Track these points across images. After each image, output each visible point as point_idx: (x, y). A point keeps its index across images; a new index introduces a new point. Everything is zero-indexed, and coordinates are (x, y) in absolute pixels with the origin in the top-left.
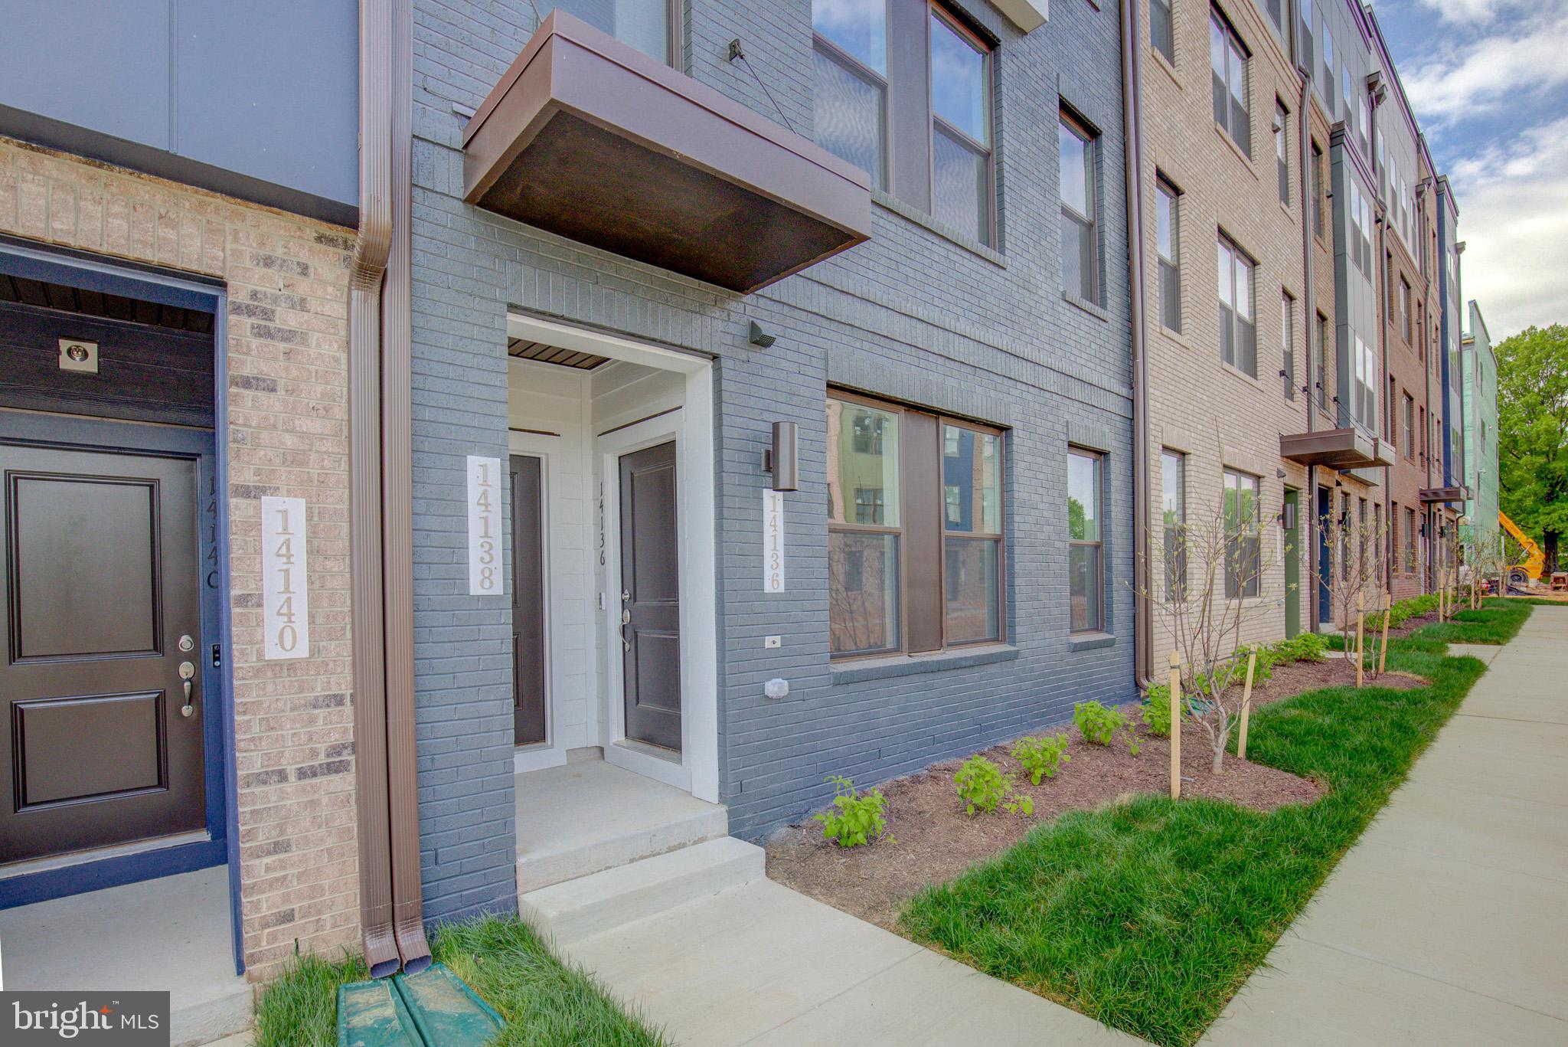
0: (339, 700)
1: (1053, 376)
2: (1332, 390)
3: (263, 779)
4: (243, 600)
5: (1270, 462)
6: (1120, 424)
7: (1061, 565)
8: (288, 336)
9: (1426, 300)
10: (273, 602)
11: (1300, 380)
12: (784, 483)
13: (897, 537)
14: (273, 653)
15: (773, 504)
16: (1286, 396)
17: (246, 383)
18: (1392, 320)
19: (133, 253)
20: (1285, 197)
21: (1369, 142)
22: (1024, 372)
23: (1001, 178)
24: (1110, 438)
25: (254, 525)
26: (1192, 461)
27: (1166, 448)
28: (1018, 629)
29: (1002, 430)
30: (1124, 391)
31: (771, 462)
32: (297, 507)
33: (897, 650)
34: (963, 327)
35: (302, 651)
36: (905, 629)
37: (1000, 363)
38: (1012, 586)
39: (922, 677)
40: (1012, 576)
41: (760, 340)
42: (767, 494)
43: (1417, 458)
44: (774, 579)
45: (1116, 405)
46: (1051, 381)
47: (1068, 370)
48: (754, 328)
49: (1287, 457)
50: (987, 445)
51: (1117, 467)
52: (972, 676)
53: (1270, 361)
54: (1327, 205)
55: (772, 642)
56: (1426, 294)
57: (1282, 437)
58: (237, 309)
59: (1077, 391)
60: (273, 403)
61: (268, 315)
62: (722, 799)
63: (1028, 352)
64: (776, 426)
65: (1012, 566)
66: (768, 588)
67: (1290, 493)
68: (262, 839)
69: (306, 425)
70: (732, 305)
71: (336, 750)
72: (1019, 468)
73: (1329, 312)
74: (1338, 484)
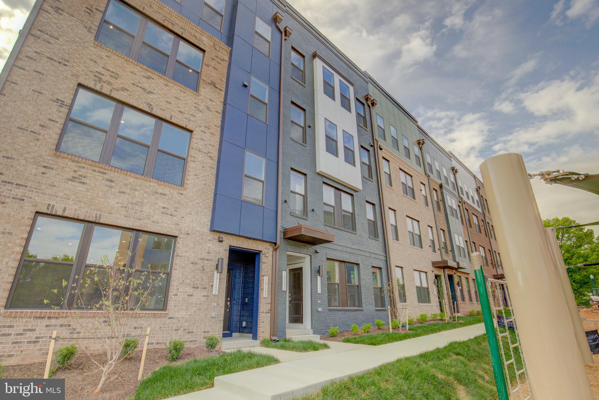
0: (269, 303)
1: (368, 253)
2: (449, 248)
3: (262, 312)
4: (262, 289)
5: (429, 268)
6: (384, 262)
7: (372, 291)
8: (267, 257)
9: (485, 219)
10: (264, 289)
11: (437, 247)
12: (321, 275)
13: (338, 285)
14: (264, 296)
15: (319, 278)
16: (433, 251)
17: (264, 263)
18: (471, 227)
19: (256, 249)
20: (427, 205)
21: (455, 184)
22: (362, 253)
23: (355, 218)
24: (382, 265)
25: (263, 280)
26: (404, 269)
27: (396, 266)
28: (363, 305)
29: (358, 264)
30: (384, 255)
31: (319, 272)
32: (267, 277)
33: (339, 306)
34: (349, 246)
35: (267, 296)
36: (340, 302)
37: (357, 252)
38: (361, 295)
39: (344, 312)
40: (361, 294)
41: (316, 252)
42: (318, 277)
43: (490, 266)
44: (319, 291)
45: (384, 258)
46: (368, 254)
47: (371, 251)
48: (316, 251)
49: (436, 267)
50: (356, 267)
51: (384, 271)
52: (354, 313)
53: (426, 243)
54: (441, 203)
55: (319, 302)
56: (485, 217)
57: (432, 262)
58: (263, 254)
59: (373, 256)
60: (266, 265)
61: (266, 255)
62: (312, 328)
63: (362, 249)
64: (320, 266)
65: (361, 291)
66: (318, 292)
67: (437, 277)
68: (262, 321)
69: (268, 267)
70: (313, 247)
71: (269, 310)
72: (361, 271)
73: (446, 229)
74: (455, 274)
